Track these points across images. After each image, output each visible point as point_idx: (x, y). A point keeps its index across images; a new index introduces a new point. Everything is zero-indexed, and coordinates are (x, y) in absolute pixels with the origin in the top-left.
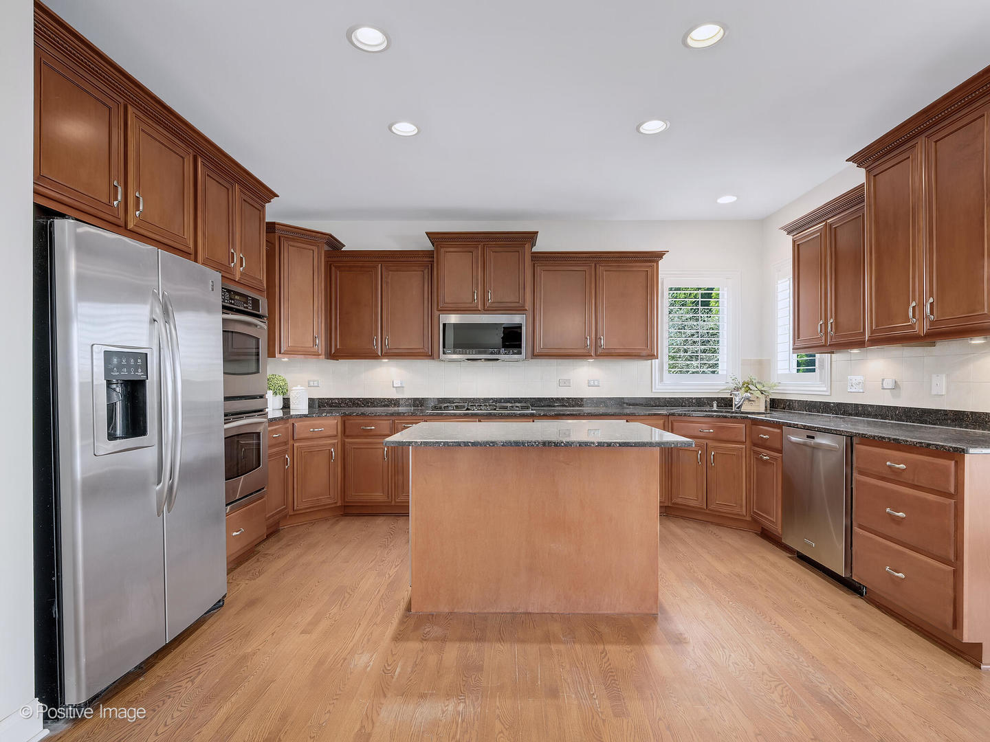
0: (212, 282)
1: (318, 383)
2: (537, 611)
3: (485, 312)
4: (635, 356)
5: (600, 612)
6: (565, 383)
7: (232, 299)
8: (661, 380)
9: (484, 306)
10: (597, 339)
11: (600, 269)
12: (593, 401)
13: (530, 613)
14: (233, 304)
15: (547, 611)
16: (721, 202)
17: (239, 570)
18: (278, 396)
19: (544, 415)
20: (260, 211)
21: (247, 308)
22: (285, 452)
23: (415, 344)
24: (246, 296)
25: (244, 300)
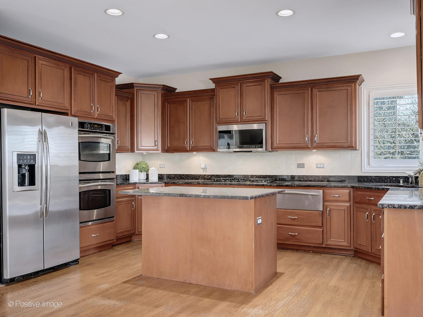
0: (72, 122)
1: (164, 166)
2: (195, 283)
3: (243, 123)
4: (339, 147)
5: (224, 288)
6: (301, 166)
7: (92, 127)
8: (369, 164)
9: (242, 120)
10: (313, 137)
11: (315, 91)
12: (320, 178)
13: (192, 284)
14: (93, 129)
15: (199, 284)
16: (392, 37)
17: (99, 253)
18: (143, 173)
19: (270, 186)
20: (111, 83)
21: (102, 130)
22: (133, 200)
23: (206, 143)
24: (102, 125)
25: (100, 126)
